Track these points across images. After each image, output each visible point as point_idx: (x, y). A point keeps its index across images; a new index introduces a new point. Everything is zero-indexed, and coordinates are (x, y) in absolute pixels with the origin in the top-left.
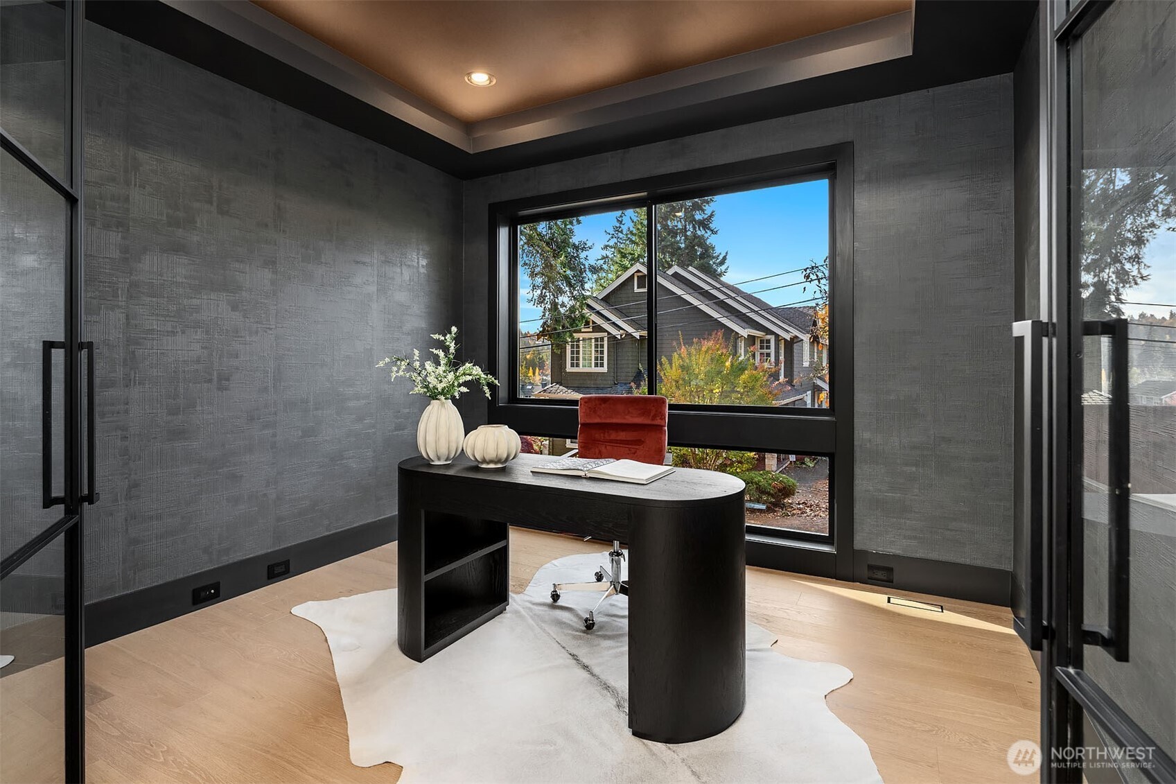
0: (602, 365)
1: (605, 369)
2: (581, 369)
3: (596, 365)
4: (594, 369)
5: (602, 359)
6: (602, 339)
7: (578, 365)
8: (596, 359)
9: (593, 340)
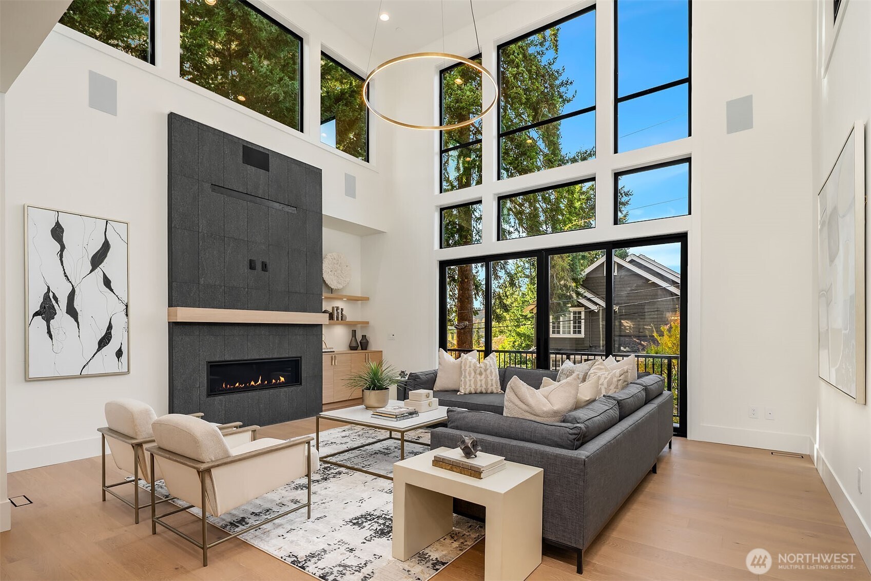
0: (580, 332)
1: (582, 335)
2: (561, 335)
3: (575, 332)
4: (572, 336)
5: (580, 327)
6: (580, 313)
7: (558, 332)
8: (575, 327)
9: (572, 314)
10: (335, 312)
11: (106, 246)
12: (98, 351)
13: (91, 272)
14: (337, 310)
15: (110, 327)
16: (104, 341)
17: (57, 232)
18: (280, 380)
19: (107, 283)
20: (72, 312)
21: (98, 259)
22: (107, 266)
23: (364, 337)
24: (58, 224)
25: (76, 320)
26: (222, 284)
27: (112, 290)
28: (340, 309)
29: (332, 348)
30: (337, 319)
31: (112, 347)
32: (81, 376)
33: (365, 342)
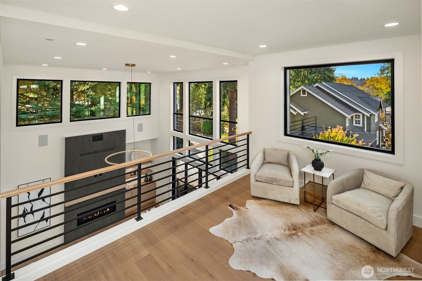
15: (44, 213)
16: (42, 218)
18: (107, 210)
19: (43, 199)
21: (40, 193)
25: (33, 215)
27: (45, 201)
33: (151, 178)
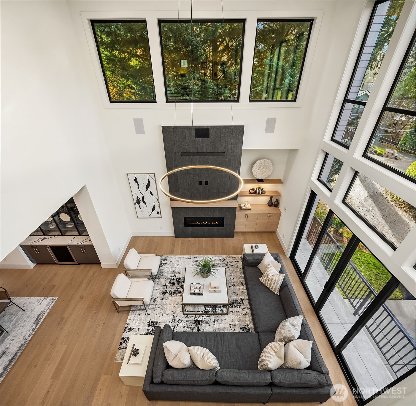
10: (258, 190)
11: (149, 182)
12: (152, 212)
13: (147, 190)
14: (259, 189)
15: (154, 206)
16: (153, 209)
17: (136, 180)
18: (216, 223)
19: (151, 193)
20: (144, 202)
21: (148, 187)
22: (150, 188)
23: (277, 200)
24: (135, 178)
25: (145, 204)
26: (188, 191)
27: (153, 195)
28: (261, 189)
29: (251, 208)
30: (258, 193)
31: (156, 211)
32: (149, 218)
33: (276, 204)
